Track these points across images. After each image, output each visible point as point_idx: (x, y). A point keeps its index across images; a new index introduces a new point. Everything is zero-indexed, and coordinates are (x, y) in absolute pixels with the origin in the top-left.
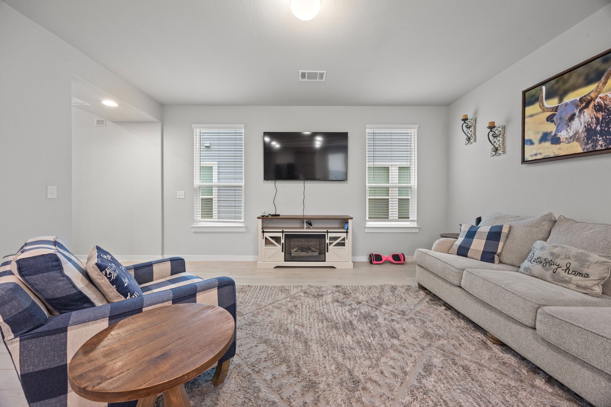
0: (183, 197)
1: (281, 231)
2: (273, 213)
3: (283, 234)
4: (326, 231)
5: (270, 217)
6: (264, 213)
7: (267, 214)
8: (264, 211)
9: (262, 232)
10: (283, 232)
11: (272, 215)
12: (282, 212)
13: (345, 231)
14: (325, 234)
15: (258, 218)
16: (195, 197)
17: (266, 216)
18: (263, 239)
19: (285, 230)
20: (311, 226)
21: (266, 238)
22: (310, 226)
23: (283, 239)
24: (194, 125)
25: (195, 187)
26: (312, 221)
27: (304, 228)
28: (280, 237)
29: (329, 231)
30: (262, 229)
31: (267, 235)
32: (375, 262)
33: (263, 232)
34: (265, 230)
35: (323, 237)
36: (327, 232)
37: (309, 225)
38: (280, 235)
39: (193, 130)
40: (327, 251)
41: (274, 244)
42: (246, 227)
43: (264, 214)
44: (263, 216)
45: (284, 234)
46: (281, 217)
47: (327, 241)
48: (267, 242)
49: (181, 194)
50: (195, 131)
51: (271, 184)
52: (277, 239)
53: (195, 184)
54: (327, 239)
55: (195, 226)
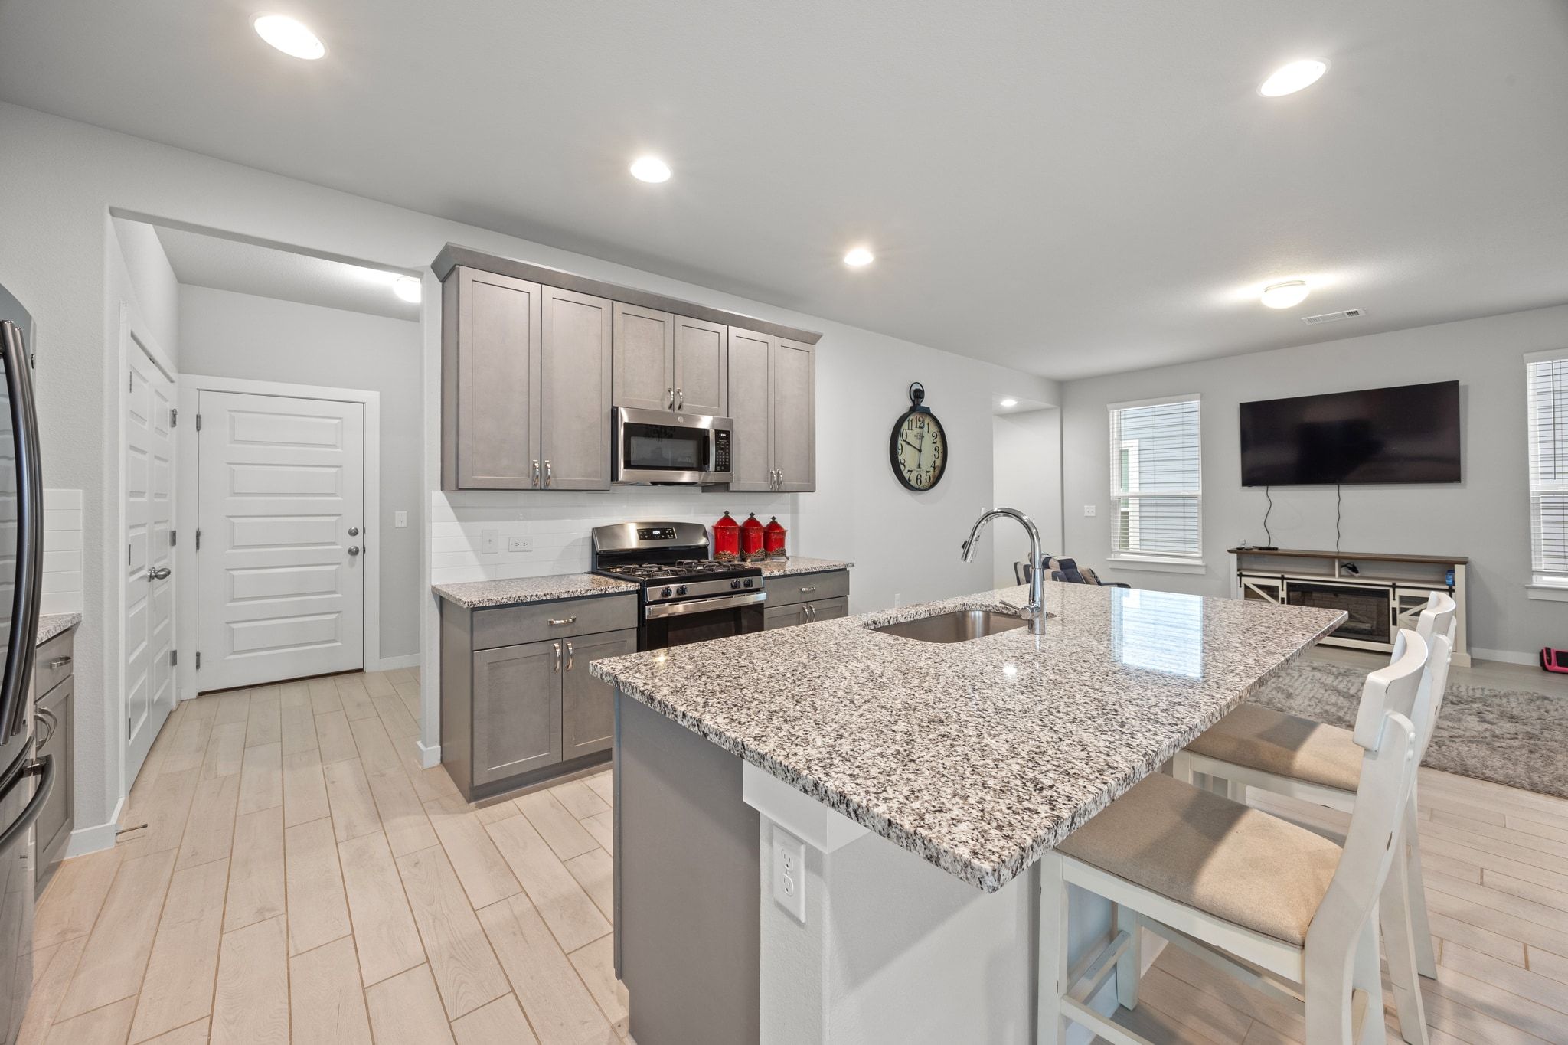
0: (1094, 515)
1: (1280, 576)
2: (1265, 545)
3: (1283, 582)
4: (1390, 583)
5: (1256, 550)
6: (1244, 544)
7: (1250, 546)
8: (1242, 540)
9: (1238, 575)
10: (1283, 578)
11: (1261, 549)
12: (1283, 544)
13: (1447, 587)
14: (1388, 591)
15: (1230, 551)
16: (1112, 515)
17: (1247, 550)
18: (1241, 587)
19: (1286, 576)
20: (1357, 572)
21: (1246, 587)
22: (1354, 574)
23: (1283, 590)
24: (1109, 406)
25: (1112, 499)
26: (1357, 564)
27: (1334, 576)
28: (1277, 587)
29: (1398, 584)
30: (1238, 570)
31: (1249, 582)
32: (1557, 668)
33: (1240, 576)
34: (1244, 573)
35: (1384, 594)
36: (1394, 587)
37: (1350, 571)
38: (1277, 583)
39: (1109, 413)
40: (1395, 623)
41: (1265, 599)
42: (1206, 566)
43: (1243, 546)
44: (1239, 549)
45: (1285, 582)
46: (1279, 552)
47: (1394, 604)
48: (1249, 593)
49: (1090, 510)
50: (1111, 414)
51: (1258, 494)
52: (1272, 591)
53: (1112, 495)
54: (1394, 599)
55: (1113, 559)
